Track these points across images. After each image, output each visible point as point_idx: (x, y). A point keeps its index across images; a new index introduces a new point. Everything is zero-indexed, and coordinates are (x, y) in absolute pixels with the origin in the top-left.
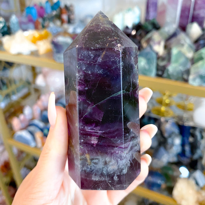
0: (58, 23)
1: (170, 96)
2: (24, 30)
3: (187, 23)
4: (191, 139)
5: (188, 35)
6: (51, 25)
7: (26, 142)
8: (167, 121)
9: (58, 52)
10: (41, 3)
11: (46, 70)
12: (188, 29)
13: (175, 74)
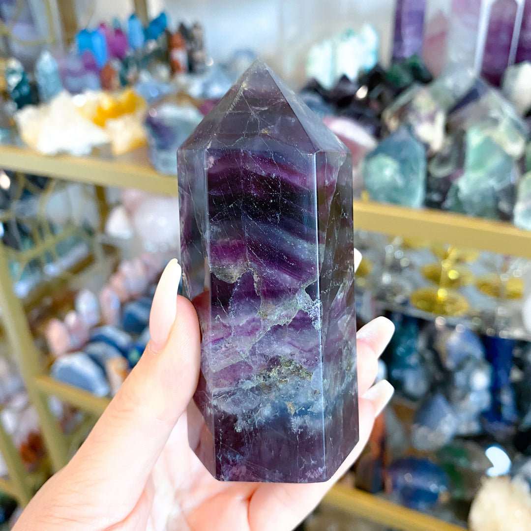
0: (163, 72)
1: (459, 261)
2: (75, 91)
3: (506, 66)
4: (516, 375)
5: (507, 96)
6: (145, 77)
7: (85, 385)
8: (451, 327)
9: (164, 147)
10: (116, 21)
11: (132, 195)
12: (508, 82)
13: (476, 199)
